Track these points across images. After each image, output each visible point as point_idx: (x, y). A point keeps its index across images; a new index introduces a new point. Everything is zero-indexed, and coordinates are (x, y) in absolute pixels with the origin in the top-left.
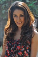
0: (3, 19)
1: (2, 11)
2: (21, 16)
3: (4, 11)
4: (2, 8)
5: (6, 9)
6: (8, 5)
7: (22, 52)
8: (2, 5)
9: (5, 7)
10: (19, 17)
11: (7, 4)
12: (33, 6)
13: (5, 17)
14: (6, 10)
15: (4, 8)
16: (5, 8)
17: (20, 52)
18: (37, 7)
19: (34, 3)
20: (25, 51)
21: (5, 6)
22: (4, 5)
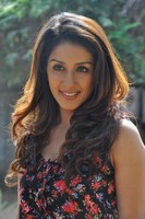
0: (9, 84)
1: (5, 55)
2: (80, 68)
3: (12, 58)
4: (8, 45)
5: (22, 47)
6: (29, 32)
7: (75, 200)
8: (6, 35)
9: (17, 40)
10: (73, 74)
11: (25, 32)
12: (126, 40)
13: (17, 80)
14: (19, 51)
15: (12, 45)
16: (16, 44)
17: (68, 203)
18: (138, 44)
19: (129, 31)
20: (88, 197)
21: (20, 36)
22: (14, 33)
